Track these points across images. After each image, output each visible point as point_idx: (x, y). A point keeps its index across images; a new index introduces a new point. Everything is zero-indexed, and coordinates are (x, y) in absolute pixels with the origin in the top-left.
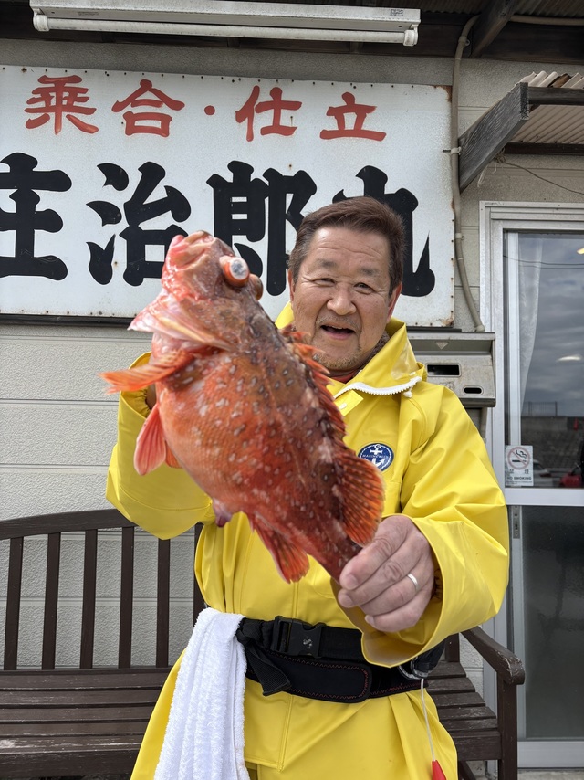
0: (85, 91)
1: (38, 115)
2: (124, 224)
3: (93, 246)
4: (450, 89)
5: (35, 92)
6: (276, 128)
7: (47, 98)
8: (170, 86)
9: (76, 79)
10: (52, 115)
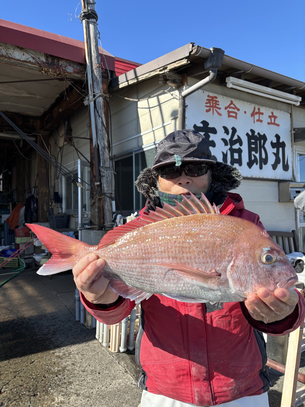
0: (218, 102)
1: (208, 108)
2: (229, 146)
3: (223, 153)
4: (291, 114)
5: (207, 100)
6: (260, 121)
7: (210, 103)
8: (238, 103)
9: (216, 98)
10: (212, 108)
